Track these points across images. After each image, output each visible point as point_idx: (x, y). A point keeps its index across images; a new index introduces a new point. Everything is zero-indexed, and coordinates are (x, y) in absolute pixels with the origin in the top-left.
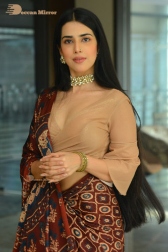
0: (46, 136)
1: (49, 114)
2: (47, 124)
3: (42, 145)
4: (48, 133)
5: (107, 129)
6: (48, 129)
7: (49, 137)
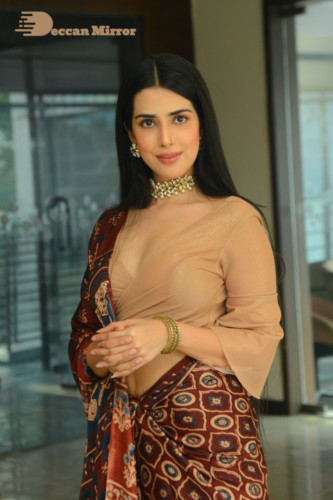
0: (105, 292)
1: (111, 253)
2: (106, 270)
3: (101, 309)
4: (109, 286)
5: (219, 272)
6: (108, 279)
7: (109, 293)
